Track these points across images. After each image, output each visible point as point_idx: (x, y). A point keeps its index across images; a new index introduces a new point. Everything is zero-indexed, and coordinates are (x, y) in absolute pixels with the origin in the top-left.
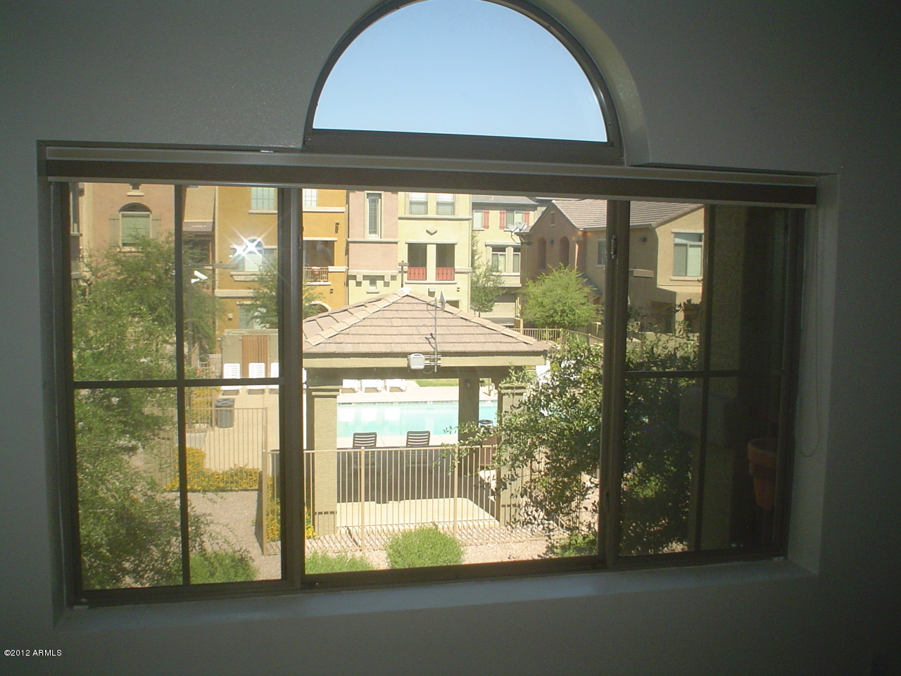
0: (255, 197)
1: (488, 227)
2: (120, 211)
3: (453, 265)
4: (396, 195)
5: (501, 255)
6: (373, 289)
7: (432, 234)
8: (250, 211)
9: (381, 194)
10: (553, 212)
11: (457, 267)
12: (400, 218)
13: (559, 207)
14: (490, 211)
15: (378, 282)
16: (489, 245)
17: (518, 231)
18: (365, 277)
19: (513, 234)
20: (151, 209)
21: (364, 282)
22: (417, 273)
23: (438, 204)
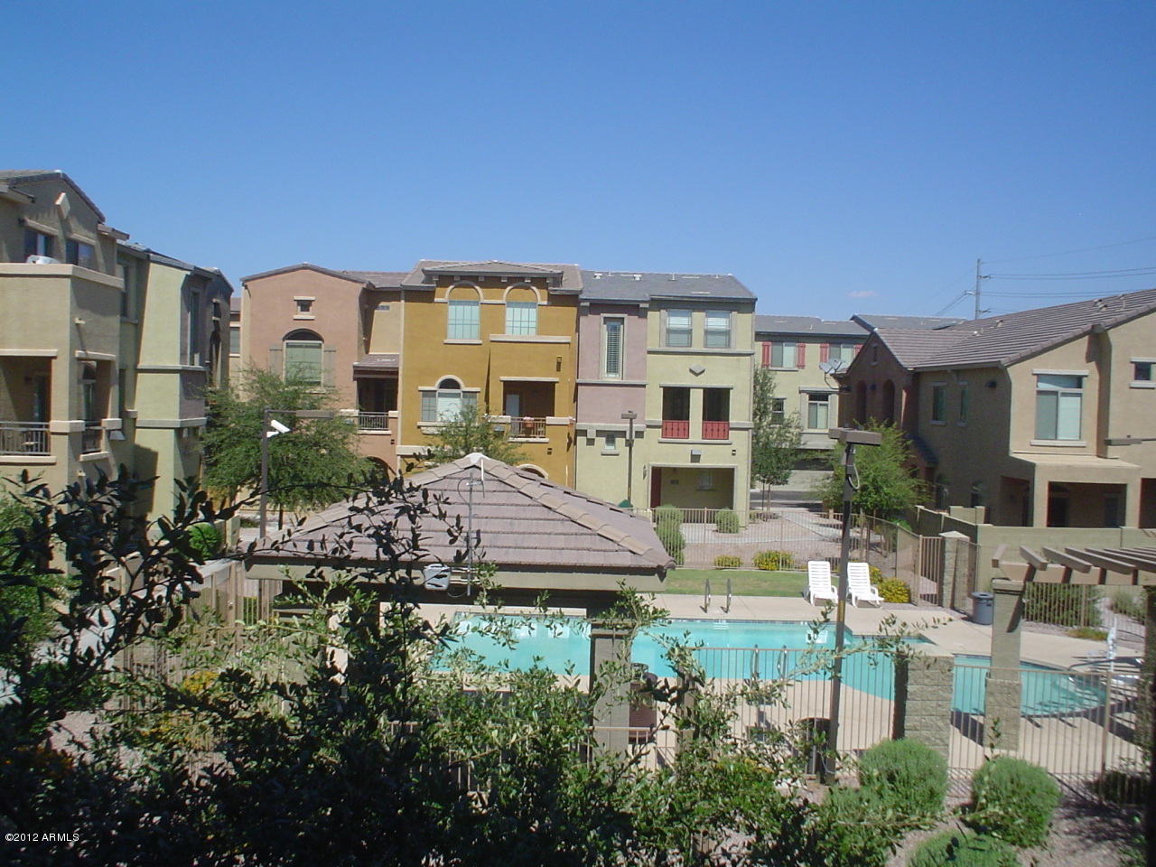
0: (454, 322)
1: (803, 367)
2: (284, 339)
3: (727, 419)
4: (644, 320)
5: (821, 405)
6: (610, 449)
7: (697, 375)
8: (446, 341)
9: (623, 318)
10: (875, 345)
11: (733, 421)
12: (649, 352)
13: (882, 338)
14: (807, 345)
15: (617, 439)
16: (804, 391)
17: (833, 372)
18: (599, 433)
19: (828, 375)
20: (323, 337)
21: (597, 439)
22: (676, 428)
23: (707, 332)
